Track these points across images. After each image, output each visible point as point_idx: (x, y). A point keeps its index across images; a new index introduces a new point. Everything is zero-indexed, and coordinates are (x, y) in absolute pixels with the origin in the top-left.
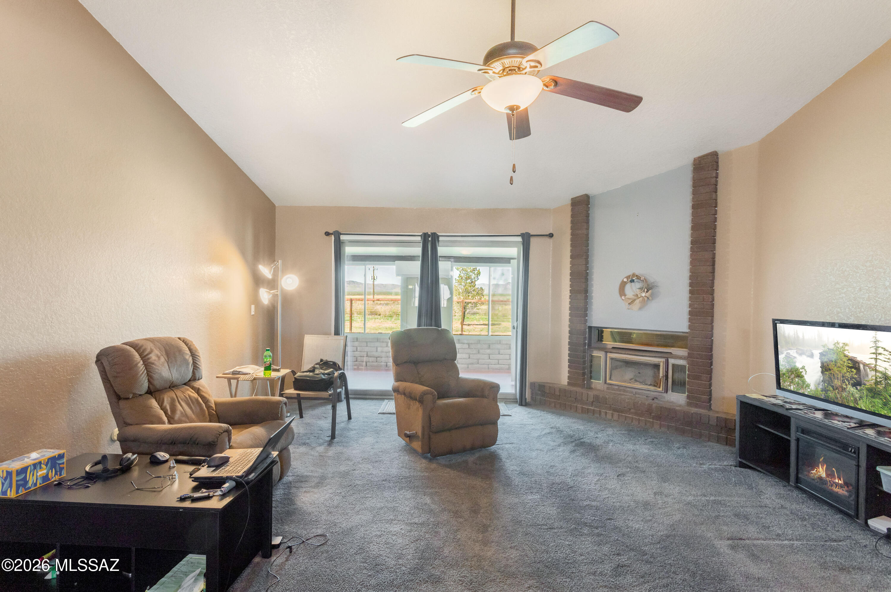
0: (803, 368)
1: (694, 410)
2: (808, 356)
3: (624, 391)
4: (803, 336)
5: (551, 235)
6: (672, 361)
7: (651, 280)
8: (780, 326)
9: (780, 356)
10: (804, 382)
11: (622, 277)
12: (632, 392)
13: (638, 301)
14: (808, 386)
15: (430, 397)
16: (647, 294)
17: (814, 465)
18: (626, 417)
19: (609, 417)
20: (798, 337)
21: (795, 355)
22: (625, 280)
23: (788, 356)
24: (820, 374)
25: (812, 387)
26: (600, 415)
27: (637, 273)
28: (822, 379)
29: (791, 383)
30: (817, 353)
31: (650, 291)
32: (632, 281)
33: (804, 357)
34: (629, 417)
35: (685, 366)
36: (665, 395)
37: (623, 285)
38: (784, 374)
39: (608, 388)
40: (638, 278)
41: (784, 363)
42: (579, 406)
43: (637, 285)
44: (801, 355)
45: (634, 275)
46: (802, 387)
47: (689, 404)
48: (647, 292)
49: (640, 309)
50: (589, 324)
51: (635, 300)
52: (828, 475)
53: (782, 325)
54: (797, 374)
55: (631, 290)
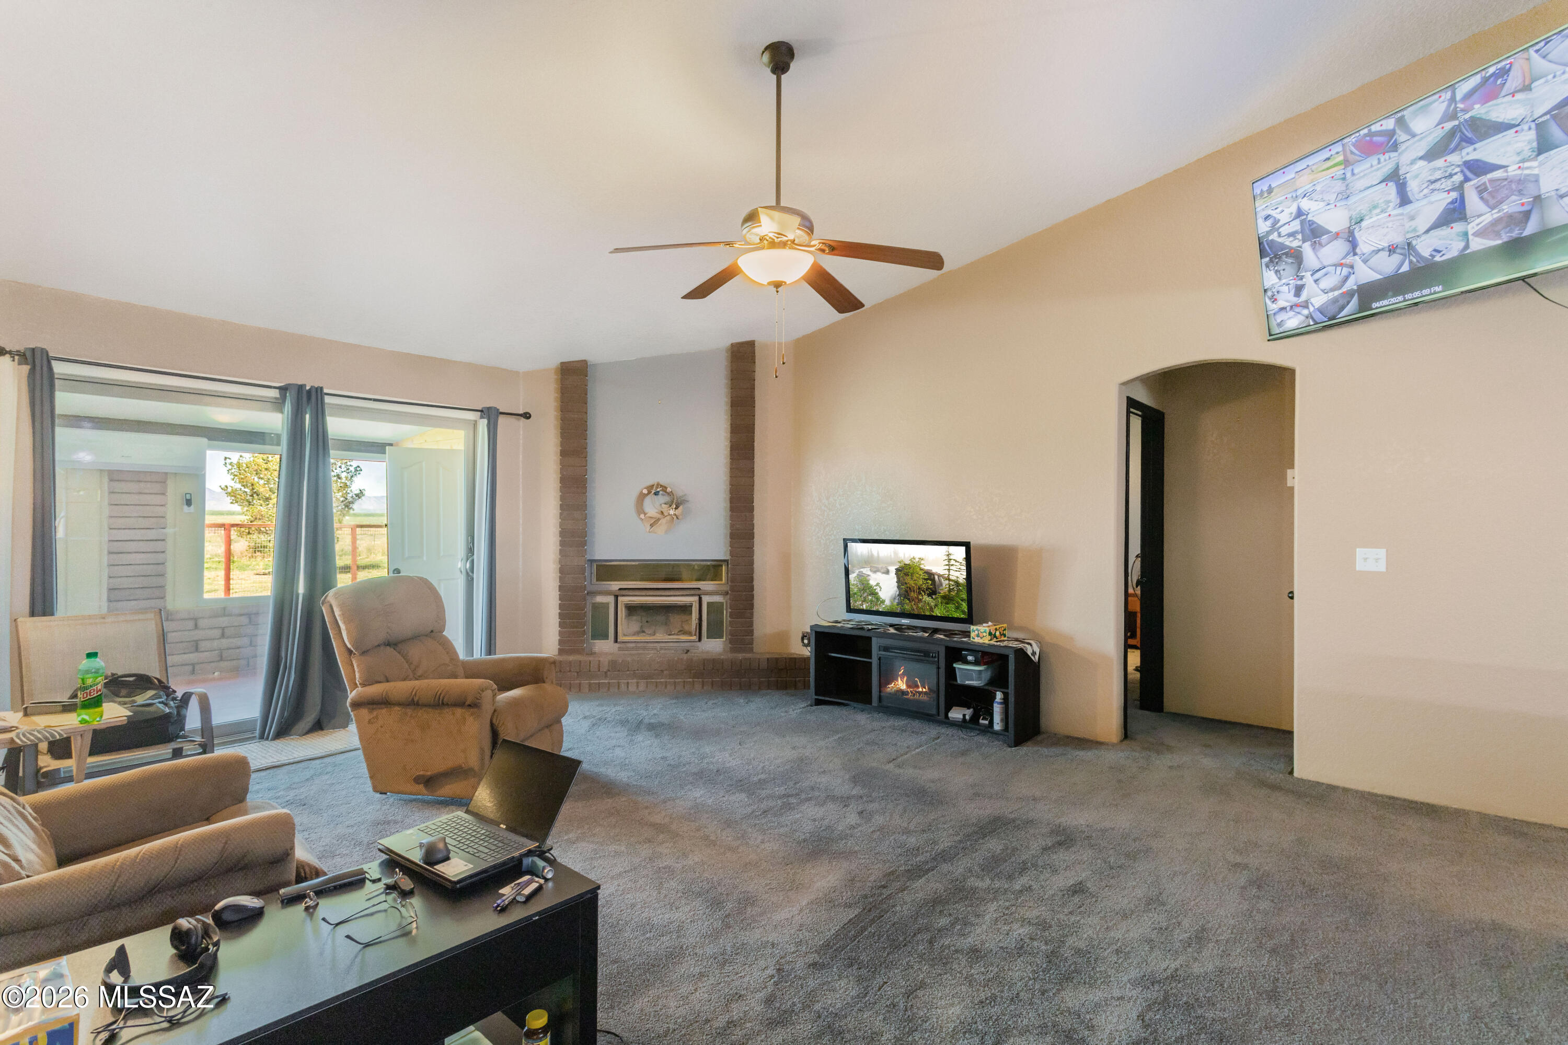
0: (878, 584)
1: (740, 656)
2: (883, 573)
3: (644, 648)
4: (878, 554)
5: (527, 416)
6: (706, 599)
7: (679, 492)
8: (850, 545)
9: (850, 576)
10: (878, 599)
11: (640, 485)
12: (655, 649)
13: (663, 521)
14: (883, 602)
15: (489, 693)
16: (677, 512)
17: (893, 678)
18: (657, 682)
19: (632, 688)
20: (872, 555)
21: (869, 573)
22: (645, 491)
23: (860, 575)
24: (896, 588)
25: (887, 603)
26: (619, 688)
27: (662, 483)
28: (898, 593)
29: (863, 601)
30: (892, 569)
31: (681, 508)
32: (656, 494)
33: (879, 574)
34: (660, 682)
35: (722, 603)
36: (698, 644)
37: (641, 497)
38: (855, 594)
39: (620, 649)
40: (664, 488)
41: (855, 582)
42: (585, 682)
43: (662, 499)
44: (875, 572)
45: (658, 485)
46: (876, 605)
47: (733, 650)
48: (676, 508)
49: (666, 532)
50: (588, 557)
51: (659, 519)
52: (908, 686)
53: (854, 544)
54: (870, 591)
55: (652, 507)
